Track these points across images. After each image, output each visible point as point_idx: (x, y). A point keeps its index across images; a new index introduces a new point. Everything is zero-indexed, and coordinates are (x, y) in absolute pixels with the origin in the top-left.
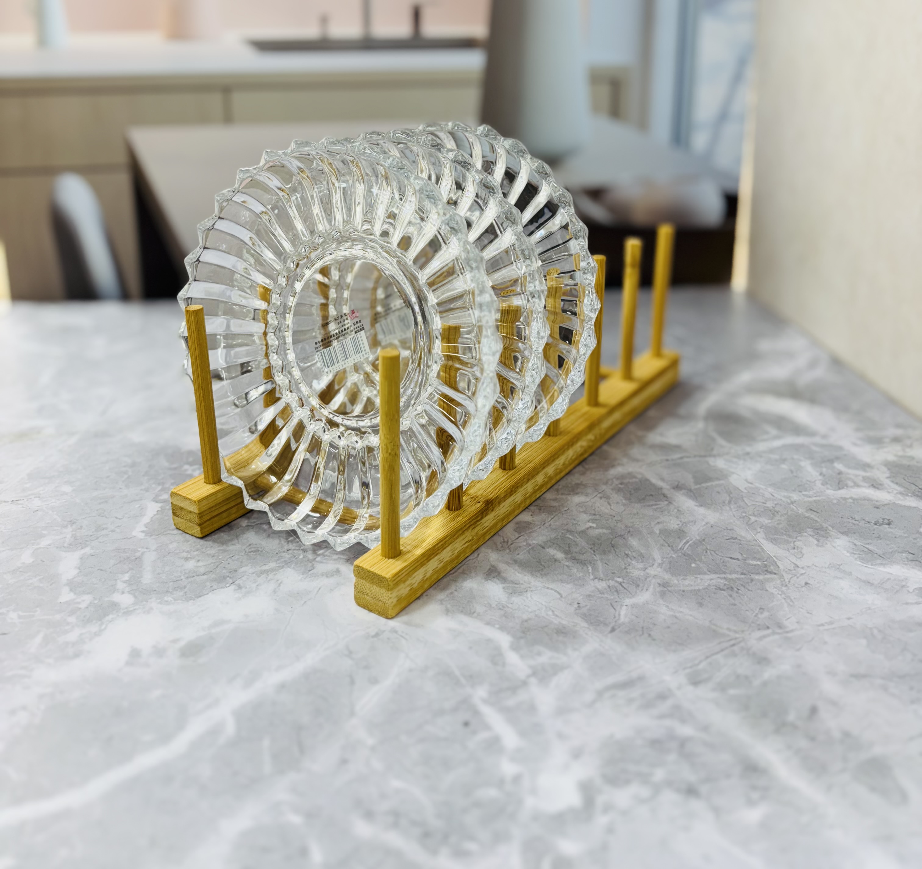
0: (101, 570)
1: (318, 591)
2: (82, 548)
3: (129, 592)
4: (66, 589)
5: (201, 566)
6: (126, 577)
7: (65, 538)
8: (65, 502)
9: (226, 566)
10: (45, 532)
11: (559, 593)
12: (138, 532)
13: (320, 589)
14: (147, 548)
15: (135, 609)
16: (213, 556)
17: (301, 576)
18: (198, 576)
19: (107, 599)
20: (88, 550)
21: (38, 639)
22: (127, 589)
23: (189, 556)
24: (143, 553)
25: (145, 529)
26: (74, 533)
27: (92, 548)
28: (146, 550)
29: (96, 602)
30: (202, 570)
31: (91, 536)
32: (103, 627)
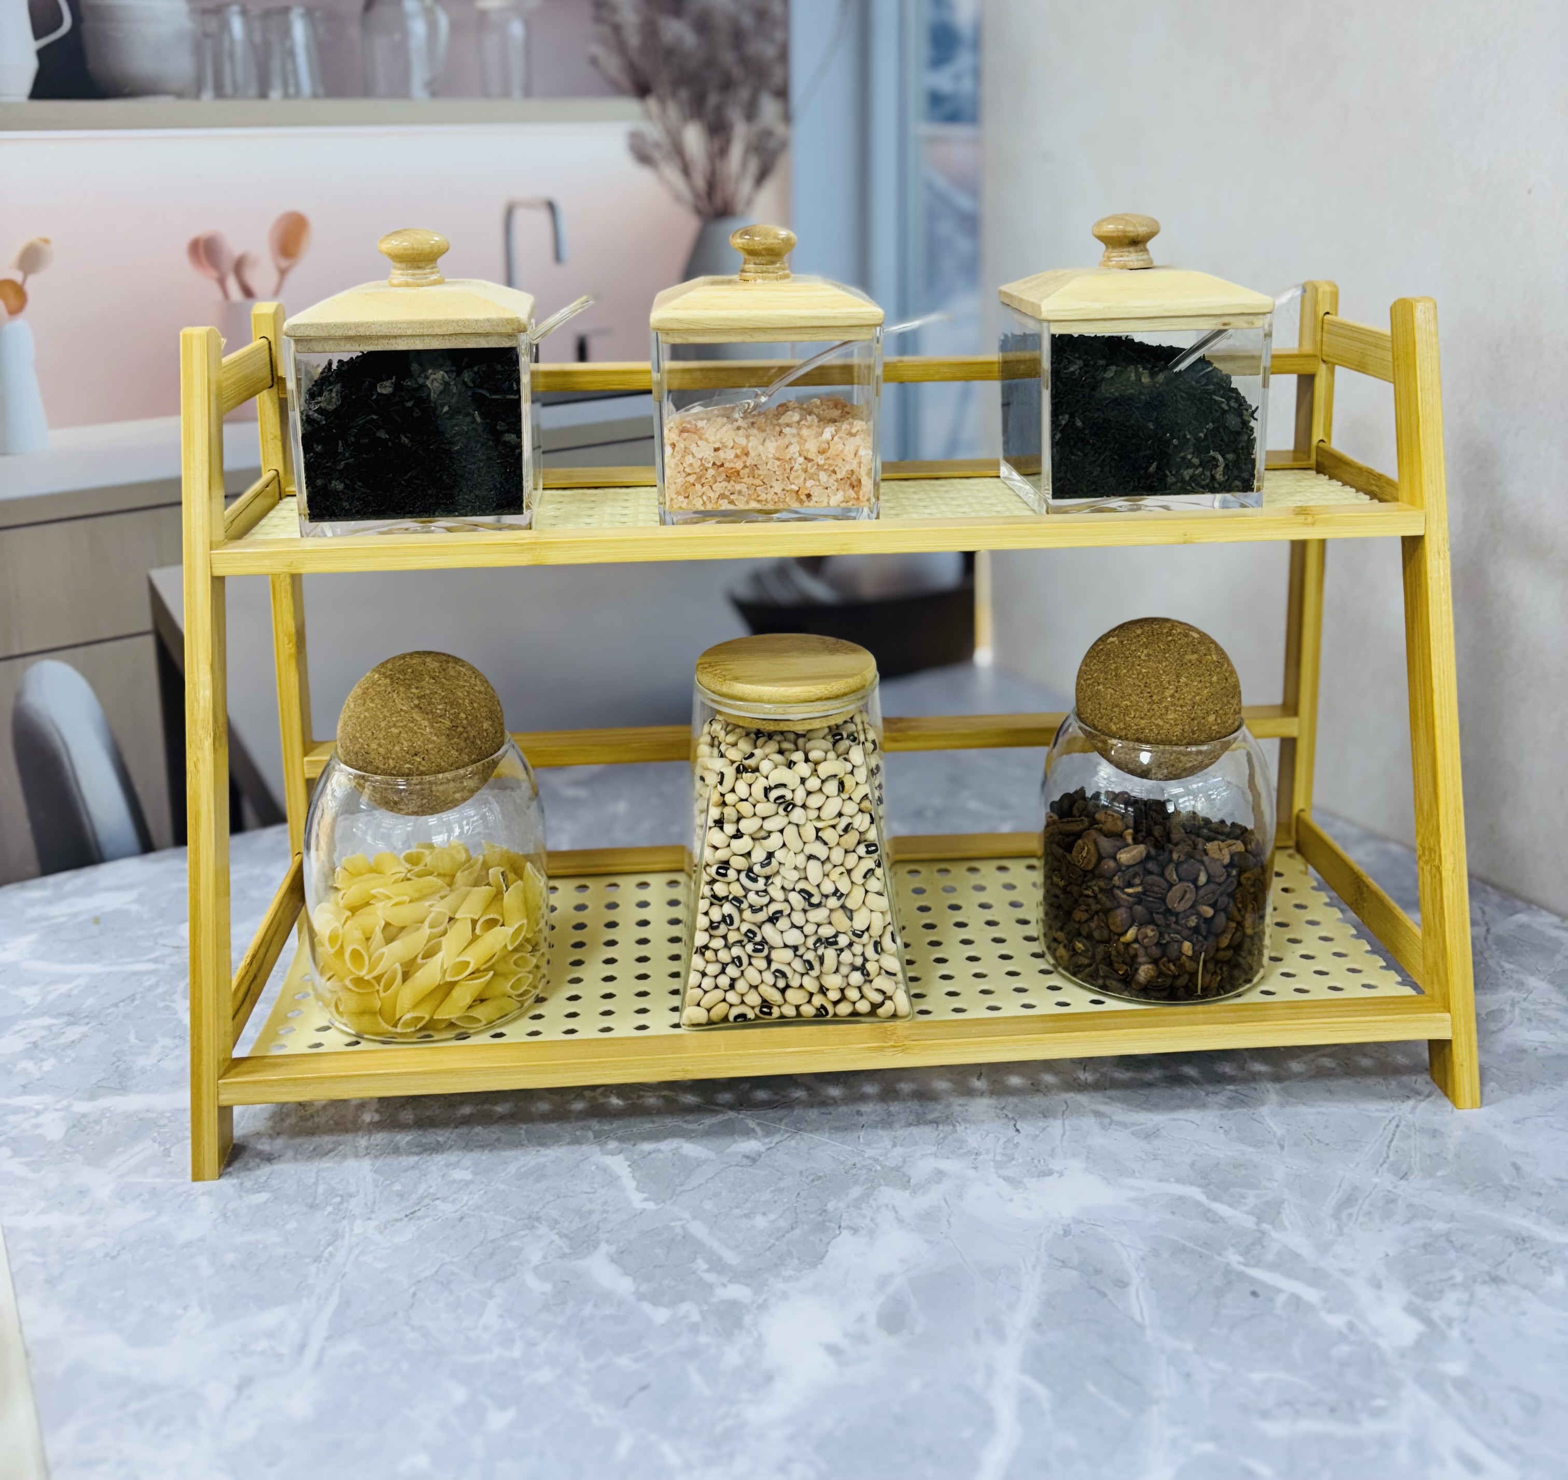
0: (660, 1267)
1: (947, 1203)
2: (595, 1248)
3: (730, 1281)
4: (646, 1307)
5: (777, 1219)
6: (701, 1264)
7: (552, 1242)
8: (485, 1193)
9: (807, 1208)
10: (515, 1243)
11: (1193, 1122)
12: (638, 1200)
13: (945, 1200)
14: (680, 1219)
15: (766, 1300)
16: (775, 1202)
17: (908, 1192)
18: (788, 1232)
19: (714, 1300)
20: (604, 1248)
21: (696, 1379)
22: (725, 1280)
23: (746, 1212)
24: (683, 1227)
25: (645, 1195)
26: (556, 1231)
27: (608, 1242)
28: (684, 1222)
29: (705, 1307)
30: (783, 1223)
31: (585, 1227)
32: (755, 1334)
